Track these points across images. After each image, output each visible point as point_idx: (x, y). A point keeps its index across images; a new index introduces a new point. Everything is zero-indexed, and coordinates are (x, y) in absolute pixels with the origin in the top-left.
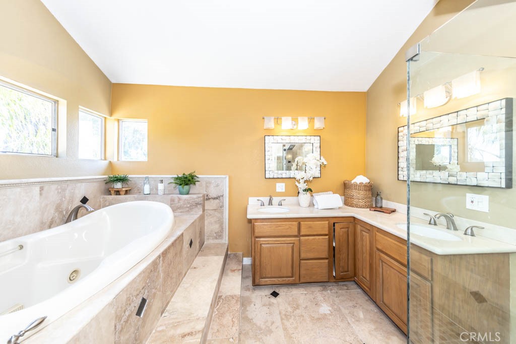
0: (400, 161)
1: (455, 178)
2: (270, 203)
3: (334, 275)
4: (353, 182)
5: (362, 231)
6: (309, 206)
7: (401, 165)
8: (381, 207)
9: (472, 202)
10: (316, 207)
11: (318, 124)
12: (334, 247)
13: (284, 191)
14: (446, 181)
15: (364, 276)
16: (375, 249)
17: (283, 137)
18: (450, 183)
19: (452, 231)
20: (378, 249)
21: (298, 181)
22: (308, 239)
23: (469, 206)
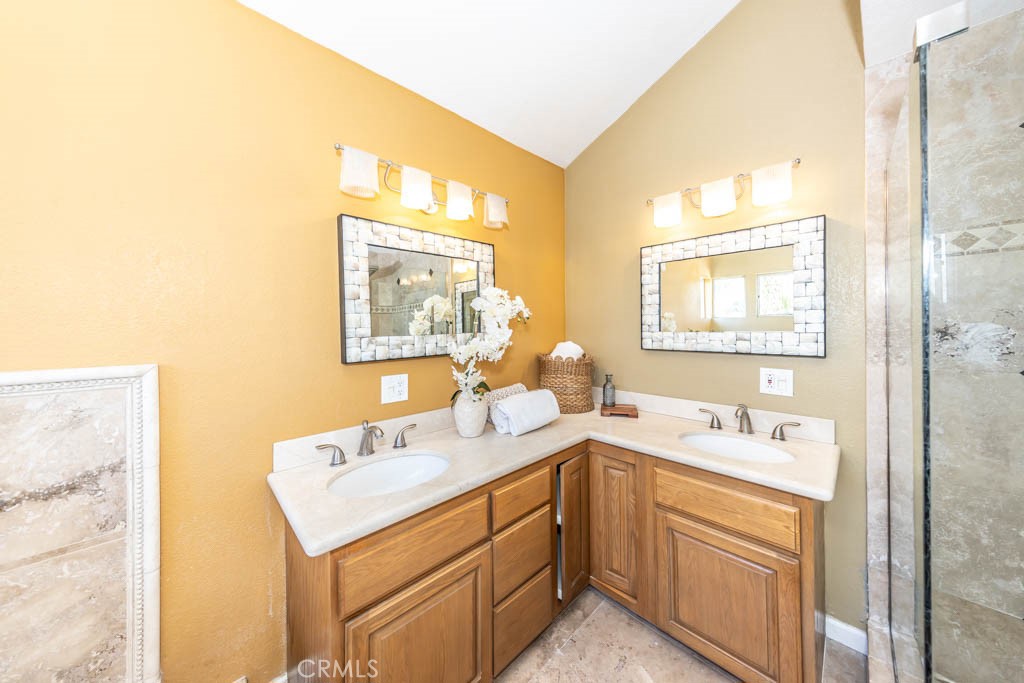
0: (645, 312)
1: (747, 343)
2: (366, 448)
3: (560, 596)
4: (553, 355)
5: (606, 467)
6: (484, 431)
7: (647, 319)
8: (613, 405)
9: (770, 381)
10: (501, 431)
11: (496, 213)
12: (559, 526)
13: (405, 397)
14: (731, 348)
15: (616, 566)
16: (650, 507)
17: (405, 232)
18: (739, 351)
19: (746, 435)
20: (658, 505)
21: (462, 368)
22: (512, 534)
23: (764, 388)
